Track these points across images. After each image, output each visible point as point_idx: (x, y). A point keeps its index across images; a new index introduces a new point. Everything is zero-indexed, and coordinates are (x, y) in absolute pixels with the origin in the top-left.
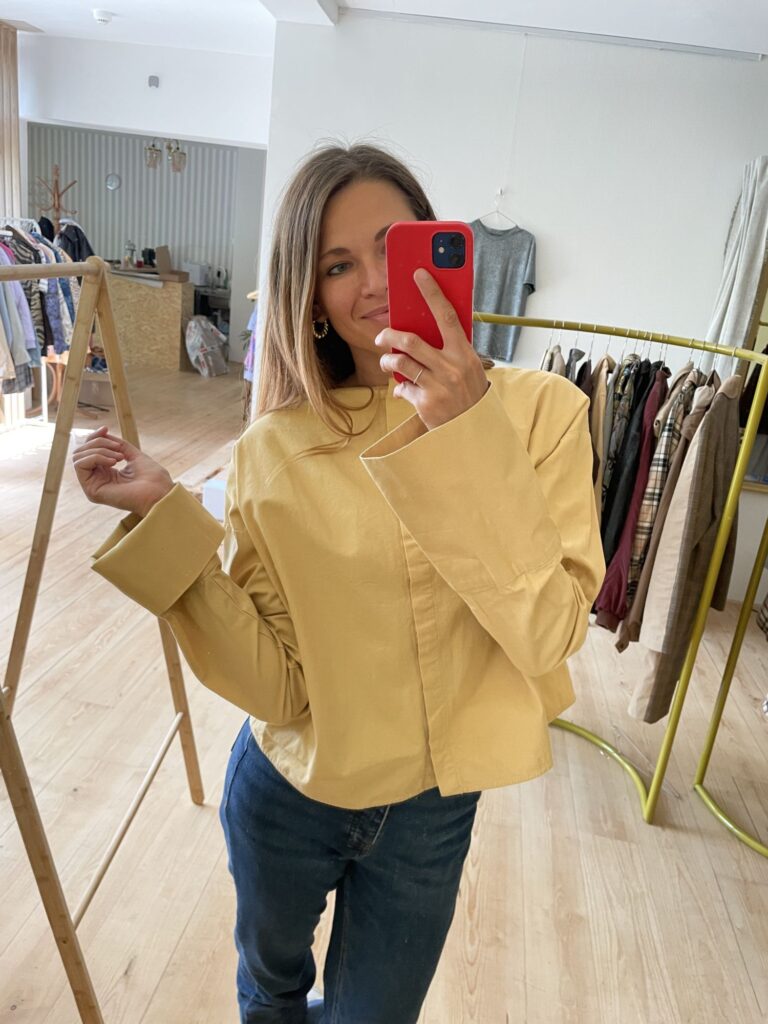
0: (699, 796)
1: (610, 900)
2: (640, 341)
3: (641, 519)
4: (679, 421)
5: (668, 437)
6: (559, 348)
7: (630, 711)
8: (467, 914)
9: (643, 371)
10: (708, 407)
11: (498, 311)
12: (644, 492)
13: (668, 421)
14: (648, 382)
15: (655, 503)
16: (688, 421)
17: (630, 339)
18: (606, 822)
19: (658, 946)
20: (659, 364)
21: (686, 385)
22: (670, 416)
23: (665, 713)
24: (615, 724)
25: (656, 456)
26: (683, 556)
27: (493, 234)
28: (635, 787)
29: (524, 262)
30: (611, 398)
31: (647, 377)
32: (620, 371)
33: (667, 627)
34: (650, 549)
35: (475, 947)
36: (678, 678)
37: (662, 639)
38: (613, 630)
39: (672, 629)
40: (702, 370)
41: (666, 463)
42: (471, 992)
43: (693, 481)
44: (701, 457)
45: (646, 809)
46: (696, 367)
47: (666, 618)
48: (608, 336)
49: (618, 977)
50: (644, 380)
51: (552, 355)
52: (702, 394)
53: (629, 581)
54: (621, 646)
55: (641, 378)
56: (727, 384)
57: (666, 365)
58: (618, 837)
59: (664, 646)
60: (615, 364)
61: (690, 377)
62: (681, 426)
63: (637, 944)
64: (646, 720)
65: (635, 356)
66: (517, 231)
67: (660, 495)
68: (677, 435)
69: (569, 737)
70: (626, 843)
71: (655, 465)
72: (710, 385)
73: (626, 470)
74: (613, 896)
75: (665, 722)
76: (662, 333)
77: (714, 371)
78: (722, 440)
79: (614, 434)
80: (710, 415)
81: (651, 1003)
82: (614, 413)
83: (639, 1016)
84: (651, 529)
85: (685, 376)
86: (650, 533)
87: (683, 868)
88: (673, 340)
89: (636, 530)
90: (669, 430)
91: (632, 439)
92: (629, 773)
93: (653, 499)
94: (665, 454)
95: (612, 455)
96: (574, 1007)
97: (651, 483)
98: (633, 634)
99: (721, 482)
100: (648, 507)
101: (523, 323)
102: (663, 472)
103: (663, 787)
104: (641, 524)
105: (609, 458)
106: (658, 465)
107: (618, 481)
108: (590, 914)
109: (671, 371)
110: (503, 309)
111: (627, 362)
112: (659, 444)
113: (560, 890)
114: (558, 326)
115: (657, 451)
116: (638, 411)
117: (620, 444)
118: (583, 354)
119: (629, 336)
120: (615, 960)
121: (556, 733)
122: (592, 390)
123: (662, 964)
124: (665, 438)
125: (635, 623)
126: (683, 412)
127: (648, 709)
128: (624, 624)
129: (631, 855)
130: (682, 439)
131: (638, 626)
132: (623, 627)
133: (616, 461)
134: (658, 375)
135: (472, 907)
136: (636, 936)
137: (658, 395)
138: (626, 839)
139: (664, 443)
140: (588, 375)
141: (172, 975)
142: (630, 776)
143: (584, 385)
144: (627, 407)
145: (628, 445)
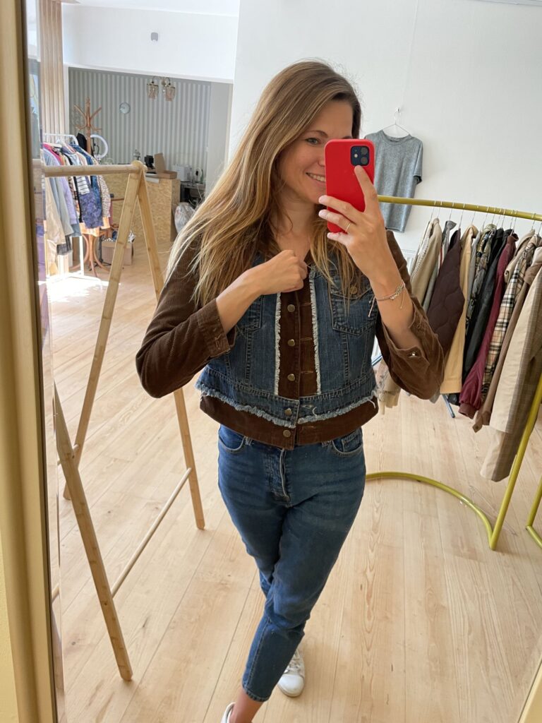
0: (529, 533)
1: (464, 597)
2: (496, 215)
3: (493, 340)
4: (523, 271)
5: (514, 282)
6: (438, 220)
7: (481, 473)
8: (366, 600)
9: (498, 237)
11: (395, 194)
12: (496, 322)
13: (515, 272)
14: (502, 243)
15: (504, 329)
16: (529, 269)
17: (489, 214)
18: (463, 547)
19: (497, 628)
20: (510, 231)
21: (529, 246)
22: (516, 268)
23: (508, 475)
24: (471, 484)
25: (505, 296)
26: (523, 366)
27: (392, 140)
28: (485, 527)
29: (414, 161)
30: (474, 255)
31: (500, 241)
32: (481, 236)
33: (510, 415)
34: (500, 361)
35: (371, 621)
37: (506, 423)
38: (472, 417)
39: (513, 416)
40: (541, 236)
41: (513, 301)
42: (368, 650)
43: (531, 314)
44: (538, 295)
45: (491, 541)
46: (536, 233)
47: (509, 409)
48: (473, 212)
49: (468, 647)
50: (498, 243)
51: (433, 226)
52: (540, 253)
53: (484, 383)
54: (477, 428)
55: (497, 241)
57: (515, 233)
58: (470, 558)
59: (507, 428)
60: (478, 232)
61: (532, 241)
62: (524, 275)
63: (482, 625)
64: (492, 480)
65: (492, 226)
66: (410, 138)
67: (507, 324)
68: (521, 281)
69: (437, 490)
70: (477, 563)
71: (504, 303)
73: (484, 306)
74: (466, 593)
75: (507, 481)
76: (512, 209)
79: (475, 280)
81: (490, 664)
82: (476, 266)
83: (482, 672)
84: (500, 347)
85: (528, 239)
86: (499, 350)
87: (516, 580)
88: (518, 214)
89: (489, 348)
90: (516, 278)
91: (489, 285)
92: (479, 516)
93: (502, 327)
94: (512, 295)
95: (474, 296)
96: (438, 663)
97: (501, 315)
98: (486, 419)
100: (498, 333)
101: (411, 203)
102: (510, 307)
103: (503, 526)
104: (493, 344)
105: (471, 298)
106: (507, 303)
107: (478, 314)
108: (450, 605)
109: (519, 236)
110: (398, 194)
111: (487, 230)
112: (508, 287)
113: (430, 589)
114: (438, 205)
115: (506, 292)
116: (493, 265)
117: (480, 288)
118: (456, 224)
119: (489, 212)
120: (466, 635)
121: (429, 489)
122: (461, 250)
123: (499, 639)
124: (512, 284)
125: (486, 412)
126: (525, 265)
127: (495, 472)
128: (479, 413)
129: (480, 571)
130: (525, 284)
131: (489, 414)
132: (478, 415)
133: (477, 299)
134: (508, 239)
135: (369, 597)
136: (481, 620)
137: (508, 253)
138: (477, 559)
139: (512, 287)
140: (458, 240)
141: (173, 628)
142: (481, 518)
143: (455, 247)
144: (485, 261)
145: (486, 288)
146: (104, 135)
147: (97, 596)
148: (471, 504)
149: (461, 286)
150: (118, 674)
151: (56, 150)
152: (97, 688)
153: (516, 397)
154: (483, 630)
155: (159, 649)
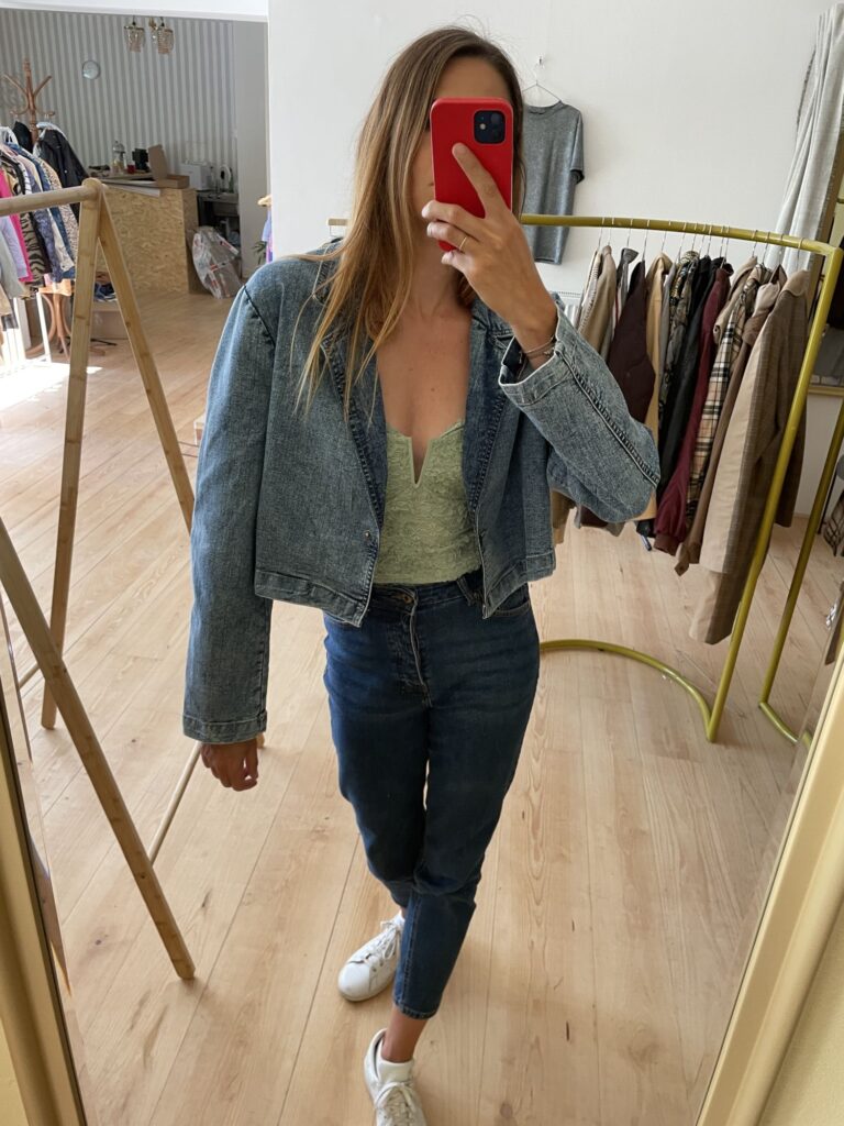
0: (764, 712)
1: (671, 812)
2: (700, 236)
3: (700, 435)
4: (741, 325)
5: (728, 343)
6: (609, 248)
7: (691, 634)
8: (531, 834)
10: (771, 308)
11: (542, 210)
12: (703, 406)
13: (729, 326)
14: (708, 281)
15: (715, 417)
16: (749, 325)
17: (687, 234)
18: (668, 743)
19: (720, 855)
20: (720, 260)
21: (749, 284)
22: (730, 321)
23: (727, 632)
24: (679, 648)
25: (716, 365)
26: (745, 471)
27: (532, 112)
28: (699, 708)
29: (570, 144)
30: (667, 302)
31: (706, 277)
32: (676, 271)
33: (728, 546)
34: (711, 465)
35: (541, 863)
37: (723, 559)
38: (673, 554)
39: (733, 548)
40: (766, 266)
41: (727, 373)
42: (538, 903)
43: (755, 390)
44: (763, 362)
45: (709, 729)
46: (760, 262)
47: (727, 538)
49: (680, 885)
50: (702, 281)
51: (602, 258)
52: (765, 293)
53: (689, 501)
54: (681, 569)
55: (700, 278)
56: (793, 281)
57: (728, 262)
58: (679, 758)
59: (724, 567)
60: (671, 264)
61: (753, 274)
62: (743, 331)
63: (699, 855)
64: (707, 642)
65: (693, 254)
66: (561, 107)
68: (738, 341)
69: (629, 663)
70: (689, 762)
71: (715, 375)
72: (774, 282)
73: (684, 383)
74: (674, 809)
75: (727, 643)
76: (721, 225)
77: (780, 266)
78: (787, 345)
79: (671, 342)
80: (773, 317)
81: (713, 906)
82: (671, 320)
83: (701, 917)
84: (711, 444)
85: (747, 273)
86: (710, 450)
87: (745, 783)
88: (733, 232)
89: (695, 446)
90: (730, 336)
91: (691, 347)
92: (692, 695)
93: (713, 413)
94: (726, 362)
95: (669, 367)
96: (638, 912)
97: (711, 396)
98: (693, 556)
99: (785, 390)
100: (708, 422)
102: (723, 382)
103: (726, 706)
104: (700, 440)
105: (665, 370)
106: (718, 375)
107: (676, 395)
108: (653, 828)
109: (733, 267)
110: (549, 202)
111: (684, 261)
112: (719, 351)
113: (624, 809)
114: (608, 223)
115: (717, 359)
116: (696, 316)
117: (677, 354)
118: (637, 253)
119: (686, 231)
120: (677, 868)
121: (618, 661)
122: (647, 295)
123: (725, 870)
124: (725, 345)
125: (694, 544)
126: (744, 316)
127: (710, 630)
128: (683, 546)
129: (694, 773)
130: (743, 345)
131: (698, 547)
132: (682, 550)
133: (673, 372)
134: (718, 274)
135: (535, 826)
136: (698, 846)
137: (719, 296)
138: (688, 758)
139: (725, 350)
140: (641, 280)
141: (249, 903)
142: (694, 699)
143: (638, 289)
144: (685, 312)
145: (686, 355)
146: (62, 124)
147: (128, 868)
148: (679, 679)
149: (648, 351)
152: (142, 1003)
153: (736, 519)
154: (701, 862)
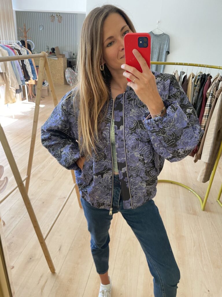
0: (218, 203)
2: (202, 67)
3: (202, 123)
4: (215, 92)
5: (211, 97)
6: (177, 71)
7: (198, 179)
11: (158, 61)
12: (203, 115)
13: (211, 93)
14: (205, 80)
16: (217, 92)
18: (190, 210)
19: (205, 244)
20: (209, 74)
21: (217, 81)
22: (211, 91)
23: (208, 180)
24: (193, 183)
25: (207, 104)
26: (215, 134)
27: (156, 36)
28: (199, 201)
29: (166, 45)
30: (193, 86)
31: (204, 79)
32: (196, 77)
33: (209, 155)
34: (205, 132)
36: (212, 170)
37: (208, 159)
38: (193, 156)
39: (211, 155)
41: (210, 106)
43: (218, 111)
44: (221, 103)
45: (202, 207)
46: (220, 75)
47: (209, 153)
48: (192, 67)
49: (194, 252)
50: (203, 80)
52: (221, 84)
54: (195, 161)
57: (211, 75)
58: (194, 214)
59: (208, 161)
60: (194, 75)
62: (215, 94)
63: (199, 243)
64: (203, 182)
65: (201, 73)
66: (164, 34)
67: (208, 116)
68: (214, 97)
69: (180, 187)
70: (196, 216)
71: (207, 106)
73: (198, 108)
74: (192, 230)
75: (208, 182)
76: (209, 65)
79: (194, 97)
81: (203, 259)
82: (194, 91)
83: (200, 262)
84: (205, 126)
85: (217, 78)
87: (213, 223)
88: (213, 67)
90: (211, 95)
91: (200, 99)
92: (197, 197)
93: (206, 117)
94: (210, 103)
95: (193, 104)
96: (182, 260)
97: (205, 112)
98: (199, 157)
100: (204, 120)
101: (165, 64)
102: (209, 108)
103: (207, 201)
104: (202, 125)
108: (186, 235)
109: (212, 77)
110: (159, 60)
111: (199, 75)
112: (208, 99)
113: (177, 229)
114: (177, 64)
115: (207, 102)
116: (202, 90)
117: (196, 101)
118: (185, 73)
119: (199, 66)
120: (193, 247)
121: (176, 186)
122: (187, 84)
123: (206, 248)
126: (216, 90)
127: (203, 179)
129: (198, 219)
130: (215, 98)
131: (200, 155)
132: (196, 156)
133: (195, 105)
134: (208, 78)
136: (199, 241)
137: (208, 85)
139: (210, 99)
140: (186, 80)
141: (71, 250)
143: (185, 83)
144: (198, 89)
145: (198, 100)
147: (38, 240)
148: (193, 192)
150: (49, 270)
151: (12, 48)
152: (41, 277)
153: (212, 147)
154: (200, 245)
155: (66, 259)
